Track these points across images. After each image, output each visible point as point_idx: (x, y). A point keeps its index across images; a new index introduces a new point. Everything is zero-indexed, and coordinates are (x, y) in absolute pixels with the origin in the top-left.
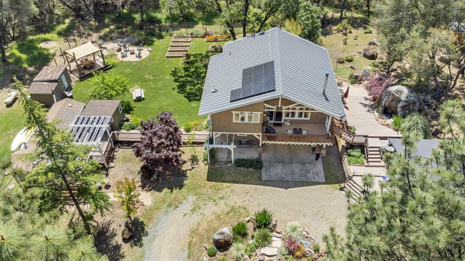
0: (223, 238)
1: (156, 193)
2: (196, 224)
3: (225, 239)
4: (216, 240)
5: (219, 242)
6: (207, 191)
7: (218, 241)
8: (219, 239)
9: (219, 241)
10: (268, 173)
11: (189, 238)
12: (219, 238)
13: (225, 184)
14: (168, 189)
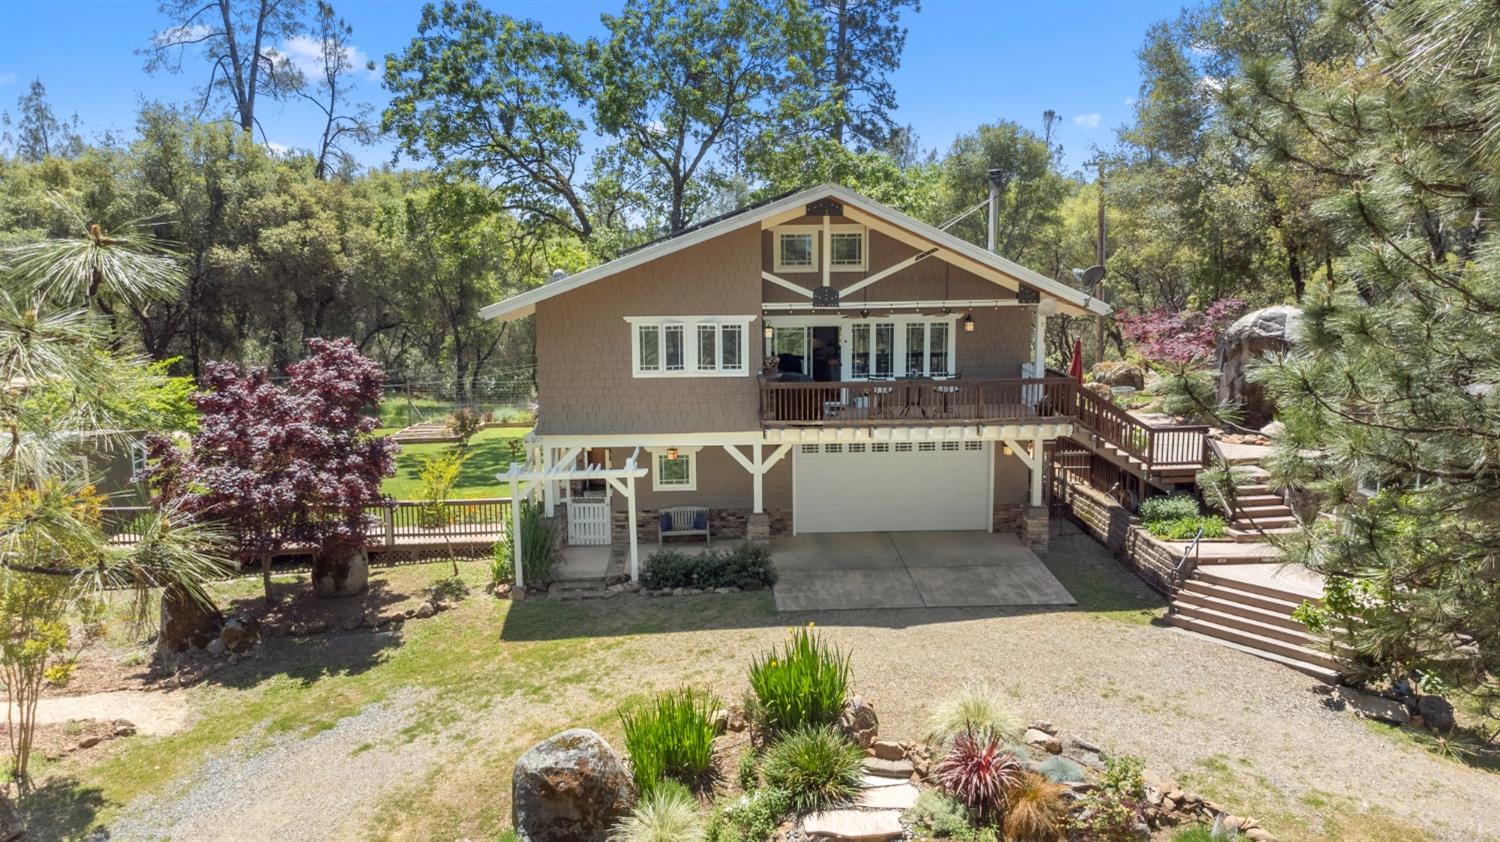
0: (571, 765)
1: (224, 691)
2: (421, 773)
3: (588, 769)
4: (533, 777)
5: (550, 791)
6: (500, 669)
7: (545, 785)
8: (548, 770)
9: (551, 780)
10: (801, 595)
11: (372, 828)
12: (549, 762)
13: (591, 642)
14: (292, 676)
